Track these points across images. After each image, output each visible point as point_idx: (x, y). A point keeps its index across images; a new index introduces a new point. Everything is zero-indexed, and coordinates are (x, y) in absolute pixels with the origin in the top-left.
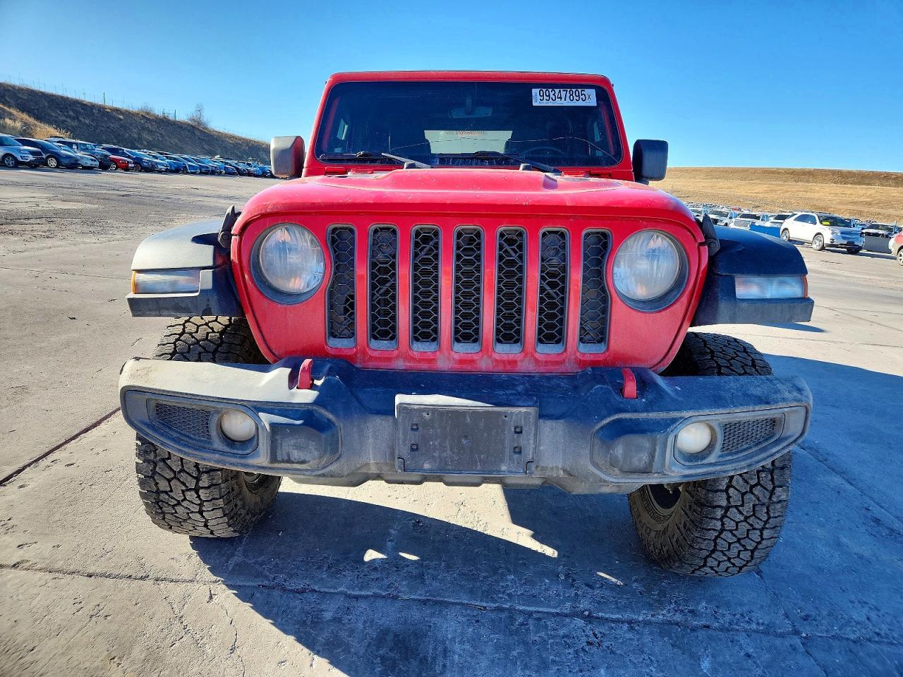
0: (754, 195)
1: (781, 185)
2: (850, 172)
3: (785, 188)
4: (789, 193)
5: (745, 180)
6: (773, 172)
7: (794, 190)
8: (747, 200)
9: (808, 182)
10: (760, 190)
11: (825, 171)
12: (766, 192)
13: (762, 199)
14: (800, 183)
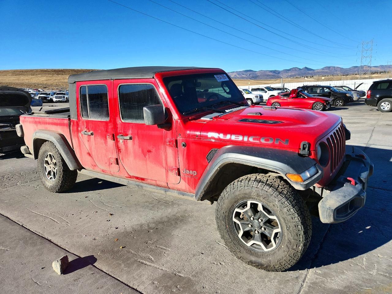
0: (41, 82)
1: (51, 77)
2: (78, 70)
3: (54, 78)
4: (57, 80)
5: (34, 75)
6: (46, 71)
7: (59, 78)
8: (39, 85)
9: (63, 75)
10: (43, 80)
11: (68, 70)
12: (46, 80)
13: (46, 84)
14: (59, 76)
